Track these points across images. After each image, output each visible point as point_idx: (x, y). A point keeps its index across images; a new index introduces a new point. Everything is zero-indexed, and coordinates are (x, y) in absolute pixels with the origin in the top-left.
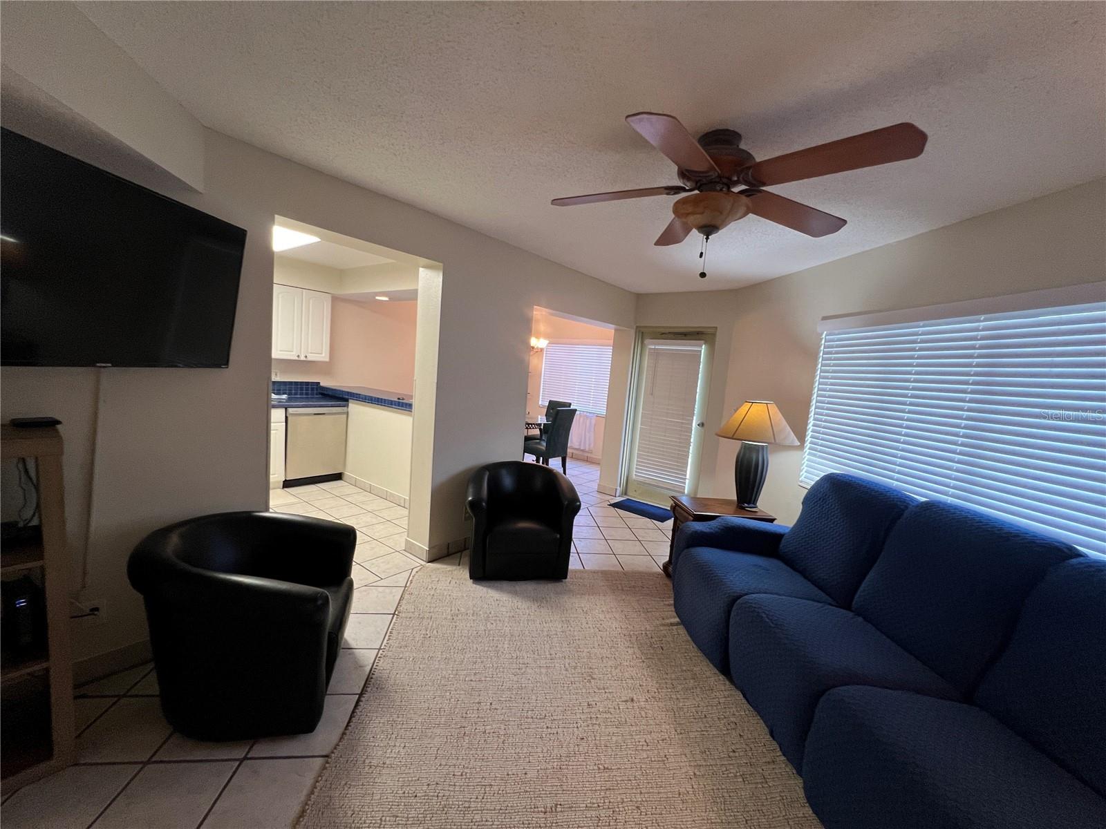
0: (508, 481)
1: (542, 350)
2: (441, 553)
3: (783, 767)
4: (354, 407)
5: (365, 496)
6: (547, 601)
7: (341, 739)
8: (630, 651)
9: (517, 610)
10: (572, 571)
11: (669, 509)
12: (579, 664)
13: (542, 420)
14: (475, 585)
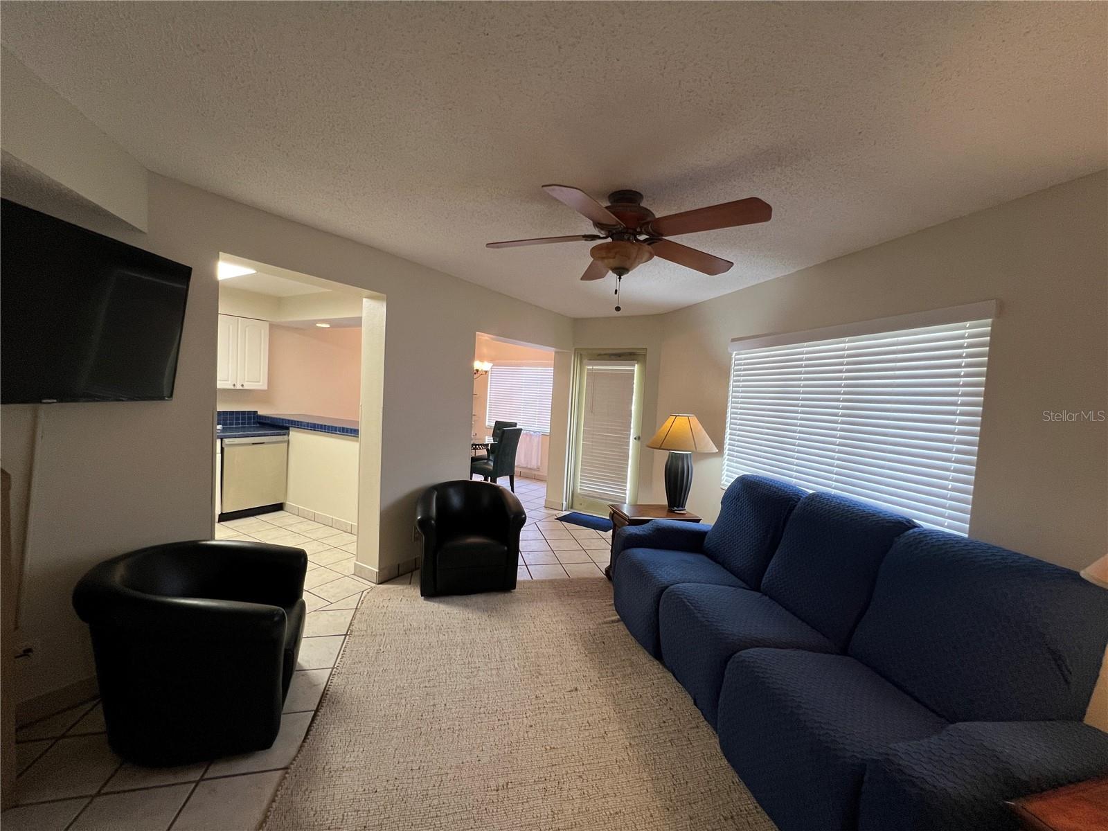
0: (456, 500)
1: (486, 372)
2: (390, 575)
3: (705, 729)
4: (295, 435)
5: (308, 525)
6: (496, 611)
7: (299, 751)
8: (575, 648)
9: (469, 621)
10: (519, 582)
11: (608, 518)
12: (527, 663)
13: (489, 440)
14: (425, 602)
